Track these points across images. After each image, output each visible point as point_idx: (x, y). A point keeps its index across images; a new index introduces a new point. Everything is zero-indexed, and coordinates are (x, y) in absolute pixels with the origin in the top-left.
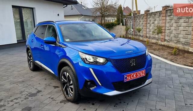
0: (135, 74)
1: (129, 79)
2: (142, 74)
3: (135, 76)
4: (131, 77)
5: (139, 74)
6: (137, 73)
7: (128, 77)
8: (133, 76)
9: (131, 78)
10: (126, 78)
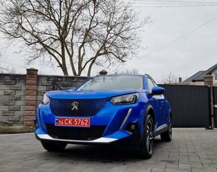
0: (70, 119)
1: (61, 124)
2: (82, 122)
3: (70, 122)
4: (64, 122)
5: (78, 121)
6: (73, 120)
7: (60, 121)
8: (67, 122)
9: (64, 124)
10: (57, 121)
